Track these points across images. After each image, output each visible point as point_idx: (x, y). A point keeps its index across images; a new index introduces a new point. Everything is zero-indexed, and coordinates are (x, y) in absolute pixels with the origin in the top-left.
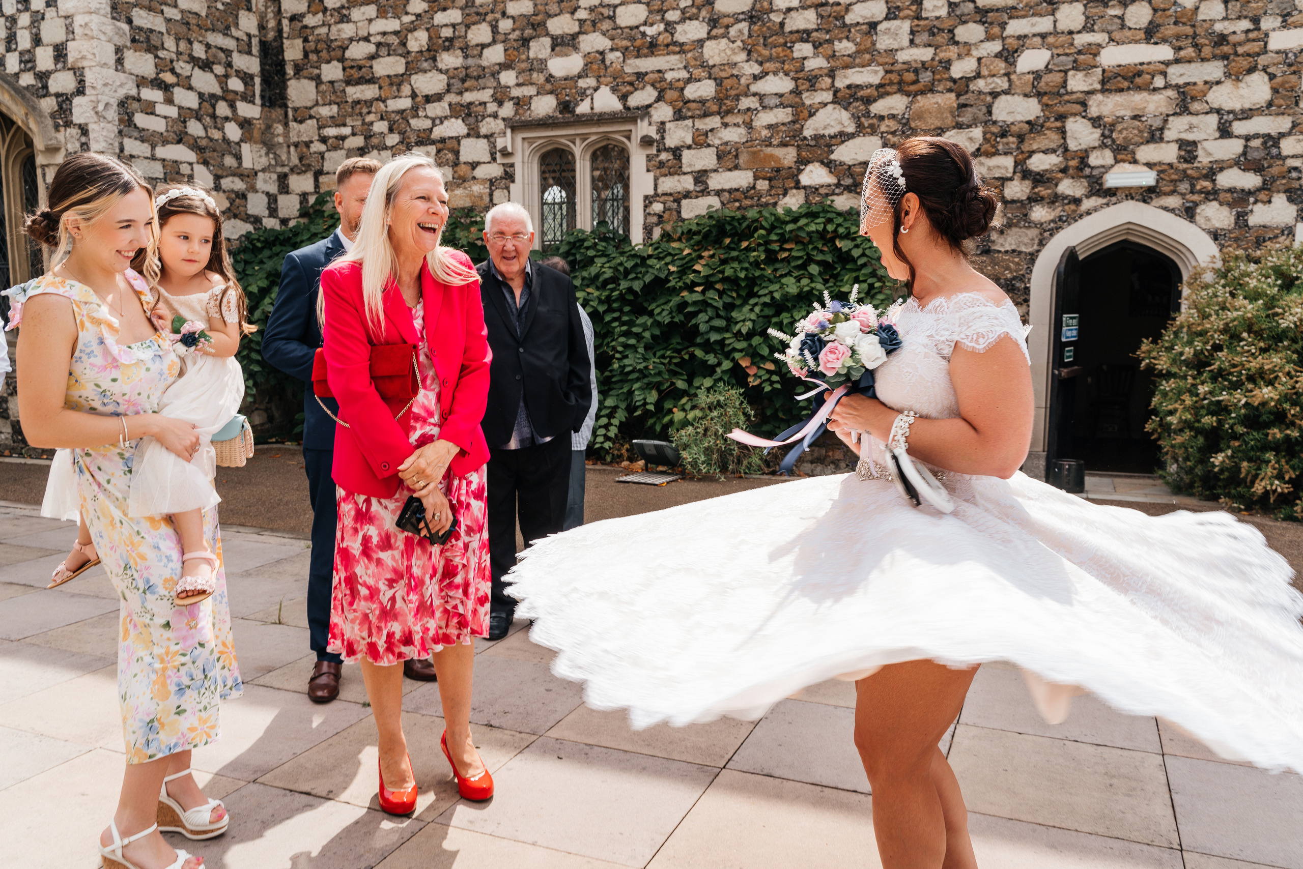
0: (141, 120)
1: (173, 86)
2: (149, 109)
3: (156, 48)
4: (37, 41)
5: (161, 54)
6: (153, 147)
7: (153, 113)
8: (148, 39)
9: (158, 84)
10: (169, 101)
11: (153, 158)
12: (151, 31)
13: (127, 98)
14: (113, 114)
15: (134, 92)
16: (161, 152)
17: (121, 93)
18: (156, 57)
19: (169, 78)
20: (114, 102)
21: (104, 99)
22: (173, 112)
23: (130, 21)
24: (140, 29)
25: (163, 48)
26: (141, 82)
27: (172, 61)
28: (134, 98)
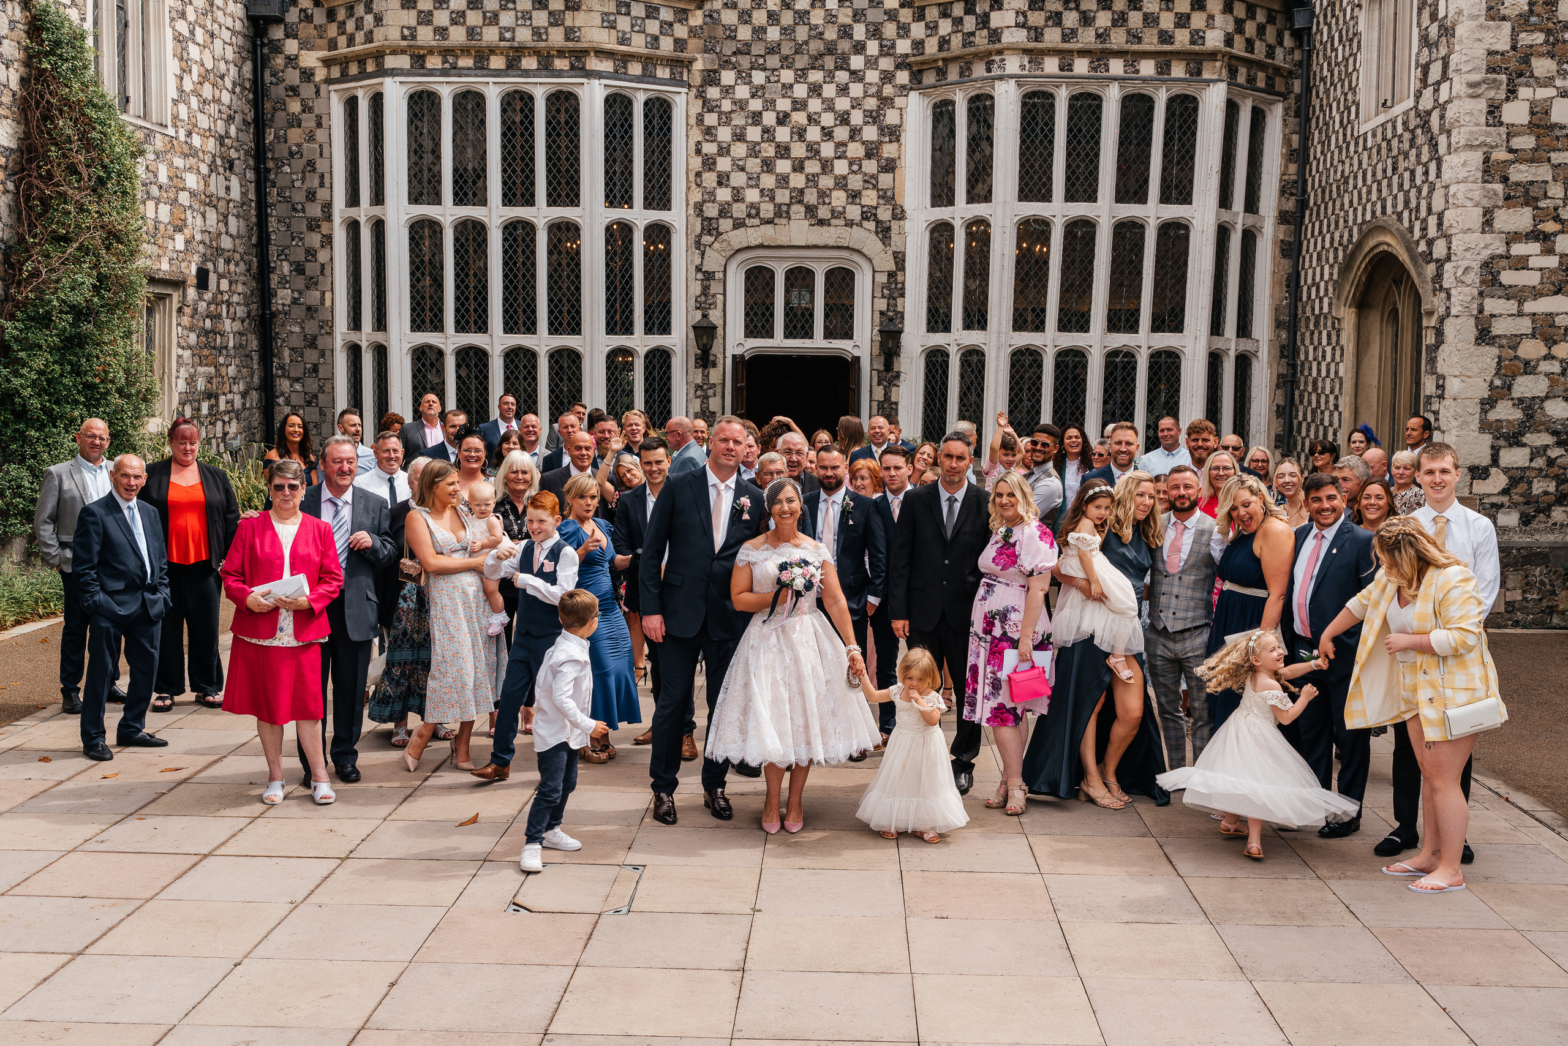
0: (1508, 277)
1: (1555, 234)
2: (1521, 263)
3: (1537, 199)
4: (1429, 210)
5: (1542, 204)
6: (1521, 303)
7: (1526, 268)
8: (1527, 192)
9: (1535, 235)
10: (1549, 251)
11: (1520, 314)
12: (1532, 183)
13: (1493, 258)
14: (1473, 277)
15: (1502, 250)
16: (1530, 307)
17: (1486, 254)
18: (1537, 208)
19: (1550, 227)
20: (1476, 265)
21: (1465, 263)
22: (1552, 262)
23: (1505, 180)
24: (1518, 184)
25: (1546, 197)
26: (1513, 238)
27: (1556, 209)
28: (1501, 257)
